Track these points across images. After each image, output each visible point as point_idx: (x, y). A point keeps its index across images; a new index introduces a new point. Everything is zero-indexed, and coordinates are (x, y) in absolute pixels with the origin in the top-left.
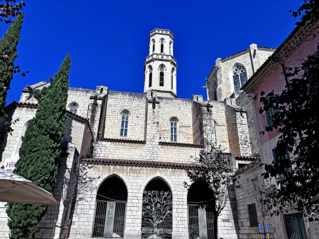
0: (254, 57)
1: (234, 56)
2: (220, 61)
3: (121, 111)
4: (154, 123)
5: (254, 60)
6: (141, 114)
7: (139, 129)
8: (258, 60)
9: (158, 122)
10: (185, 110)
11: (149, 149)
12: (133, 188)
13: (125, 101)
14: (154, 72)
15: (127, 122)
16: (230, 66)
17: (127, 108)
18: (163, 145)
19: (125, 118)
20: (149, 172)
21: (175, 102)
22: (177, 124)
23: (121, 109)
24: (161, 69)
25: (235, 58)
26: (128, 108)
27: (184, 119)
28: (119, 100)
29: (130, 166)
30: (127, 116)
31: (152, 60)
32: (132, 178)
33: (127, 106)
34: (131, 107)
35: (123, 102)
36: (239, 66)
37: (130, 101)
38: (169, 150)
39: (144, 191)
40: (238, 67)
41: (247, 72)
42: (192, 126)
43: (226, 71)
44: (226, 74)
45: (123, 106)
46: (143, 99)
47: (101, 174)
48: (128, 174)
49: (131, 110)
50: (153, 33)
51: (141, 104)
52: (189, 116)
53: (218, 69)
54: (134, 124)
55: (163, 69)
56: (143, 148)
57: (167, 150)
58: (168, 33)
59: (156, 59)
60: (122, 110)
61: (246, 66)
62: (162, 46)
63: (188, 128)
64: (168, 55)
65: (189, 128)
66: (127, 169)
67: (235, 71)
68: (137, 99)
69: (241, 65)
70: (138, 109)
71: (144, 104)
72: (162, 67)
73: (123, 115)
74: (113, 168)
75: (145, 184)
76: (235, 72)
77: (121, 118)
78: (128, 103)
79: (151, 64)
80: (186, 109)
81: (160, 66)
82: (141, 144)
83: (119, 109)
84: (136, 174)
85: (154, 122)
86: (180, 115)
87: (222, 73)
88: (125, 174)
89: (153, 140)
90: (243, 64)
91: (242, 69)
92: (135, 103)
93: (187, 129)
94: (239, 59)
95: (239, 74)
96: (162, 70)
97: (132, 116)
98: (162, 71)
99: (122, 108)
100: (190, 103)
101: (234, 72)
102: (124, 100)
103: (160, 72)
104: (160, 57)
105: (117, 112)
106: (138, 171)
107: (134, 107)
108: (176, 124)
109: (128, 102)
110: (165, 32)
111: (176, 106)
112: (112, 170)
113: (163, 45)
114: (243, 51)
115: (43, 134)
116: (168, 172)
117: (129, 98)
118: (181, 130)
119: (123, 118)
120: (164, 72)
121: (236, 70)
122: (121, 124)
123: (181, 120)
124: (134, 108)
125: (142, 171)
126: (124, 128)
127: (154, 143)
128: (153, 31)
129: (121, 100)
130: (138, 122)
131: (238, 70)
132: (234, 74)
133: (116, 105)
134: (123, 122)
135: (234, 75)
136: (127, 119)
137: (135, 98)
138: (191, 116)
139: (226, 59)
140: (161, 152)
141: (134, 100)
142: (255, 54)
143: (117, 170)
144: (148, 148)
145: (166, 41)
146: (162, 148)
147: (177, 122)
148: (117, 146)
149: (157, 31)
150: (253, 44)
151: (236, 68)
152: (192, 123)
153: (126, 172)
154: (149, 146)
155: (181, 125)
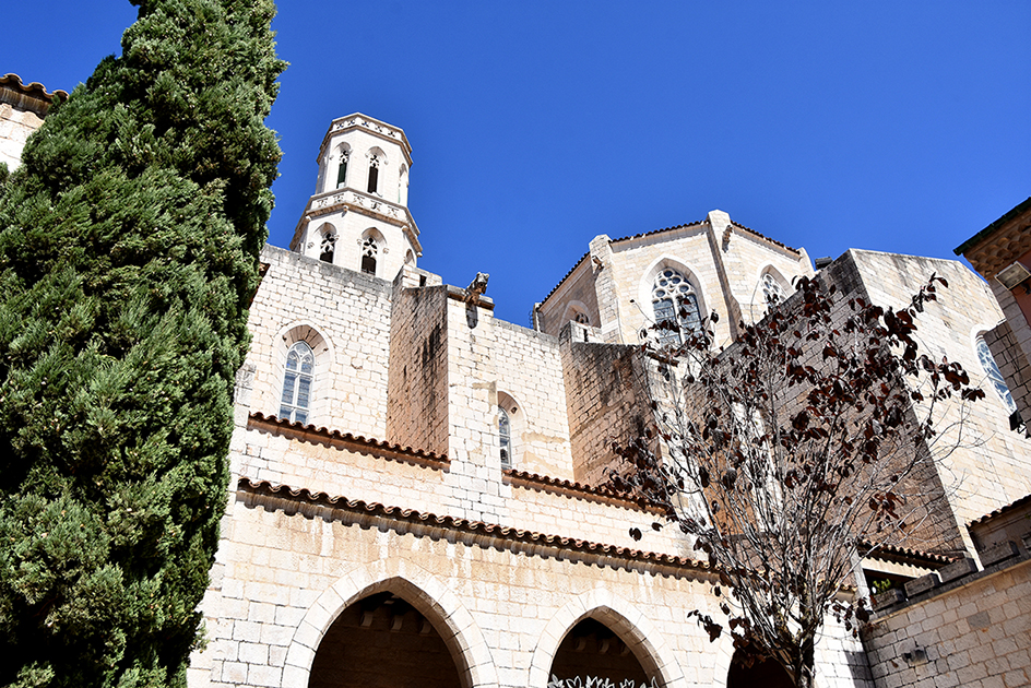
0: (725, 248)
1: (656, 235)
2: (608, 246)
3: (286, 329)
4: (477, 386)
5: (726, 258)
6: (372, 358)
7: (365, 419)
8: (738, 260)
9: (494, 383)
10: (539, 374)
11: (462, 494)
12: (501, 658)
13: (307, 290)
14: (343, 248)
15: (306, 382)
16: (644, 267)
17: (315, 320)
18: (522, 488)
19: (299, 366)
20: (563, 584)
21: (504, 336)
22: (511, 422)
23: (285, 321)
24: (366, 244)
25: (658, 245)
26: (319, 322)
27: (540, 408)
28: (282, 283)
29: (471, 546)
30: (307, 358)
31: (339, 209)
32: (489, 606)
33: (311, 313)
34: (331, 319)
35: (298, 295)
36: (670, 271)
37: (328, 296)
38: (547, 510)
39: (550, 680)
40: (668, 274)
41: (704, 292)
42: (568, 438)
43: (628, 280)
44: (630, 289)
45: (297, 310)
46: (382, 300)
47: (327, 572)
48: (469, 584)
49: (331, 333)
50: (346, 125)
51: (372, 316)
52: (557, 399)
53: (601, 268)
54: (342, 396)
55: (374, 247)
56: (438, 489)
57: (537, 509)
58: (398, 136)
59: (353, 209)
60: (291, 326)
61: (698, 275)
62: (374, 172)
63: (554, 444)
64: (395, 205)
65: (560, 447)
66: (458, 561)
67: (658, 284)
68: (354, 291)
69: (679, 269)
70: (358, 333)
71: (384, 317)
72: (371, 240)
73: (290, 350)
74: (390, 547)
75: (551, 645)
76: (660, 287)
77: (285, 362)
78: (319, 300)
79: (332, 219)
80: (545, 370)
81: (366, 234)
82: (429, 468)
83: (278, 319)
84: (507, 589)
85: (477, 381)
86: (526, 391)
87: (615, 282)
88: (453, 581)
89: (476, 458)
90: (688, 265)
91: (682, 283)
92: (347, 309)
93: (550, 446)
94: (672, 248)
95: (673, 296)
96: (372, 249)
97: (333, 358)
98: (370, 252)
99: (293, 316)
100: (557, 352)
101: (655, 287)
102: (301, 288)
103: (364, 257)
104: (367, 204)
105: (270, 332)
106: (512, 574)
107: (343, 323)
108: (506, 423)
109: (316, 296)
110: (385, 131)
111: (507, 353)
112: (384, 554)
113: (377, 170)
114: (685, 225)
115: (185, 167)
116: (642, 589)
117: (324, 283)
118: (530, 449)
119: (292, 363)
120: (378, 257)
121: (663, 282)
122: (281, 387)
123: (529, 411)
124: (342, 329)
125: (529, 578)
126: (295, 403)
127: (482, 473)
128: (347, 119)
129: (288, 285)
130: (360, 390)
131: (670, 282)
132: (654, 293)
133: (265, 301)
134: (290, 378)
135: (656, 297)
136: (307, 367)
137: (346, 289)
138: (564, 401)
139: (627, 241)
140: (513, 514)
141: (343, 294)
142: (726, 241)
143: (410, 560)
144: (458, 493)
145: (387, 160)
146: (517, 498)
147: (510, 415)
148: (320, 463)
149: (358, 121)
150: (717, 211)
151: (664, 277)
152: (567, 429)
153: (456, 572)
154: (464, 482)
155: (529, 431)
